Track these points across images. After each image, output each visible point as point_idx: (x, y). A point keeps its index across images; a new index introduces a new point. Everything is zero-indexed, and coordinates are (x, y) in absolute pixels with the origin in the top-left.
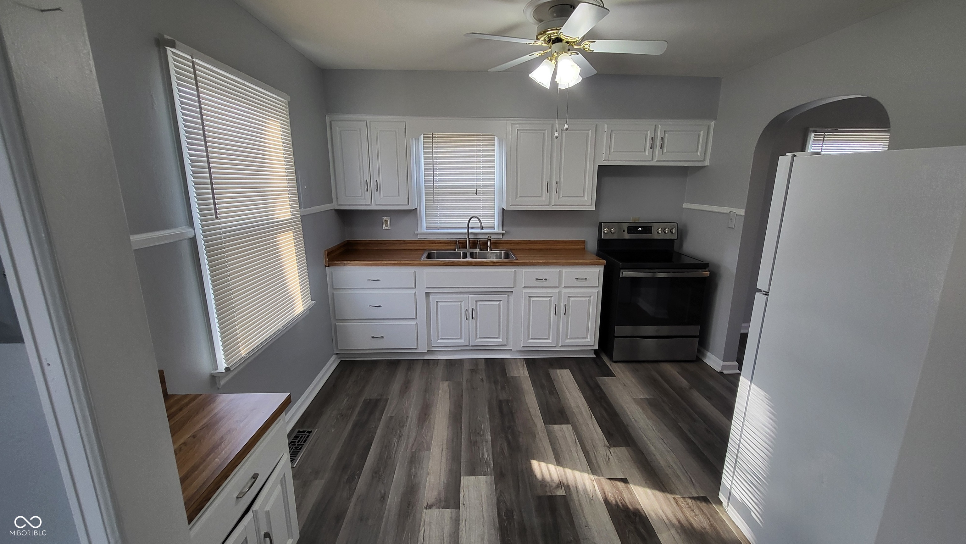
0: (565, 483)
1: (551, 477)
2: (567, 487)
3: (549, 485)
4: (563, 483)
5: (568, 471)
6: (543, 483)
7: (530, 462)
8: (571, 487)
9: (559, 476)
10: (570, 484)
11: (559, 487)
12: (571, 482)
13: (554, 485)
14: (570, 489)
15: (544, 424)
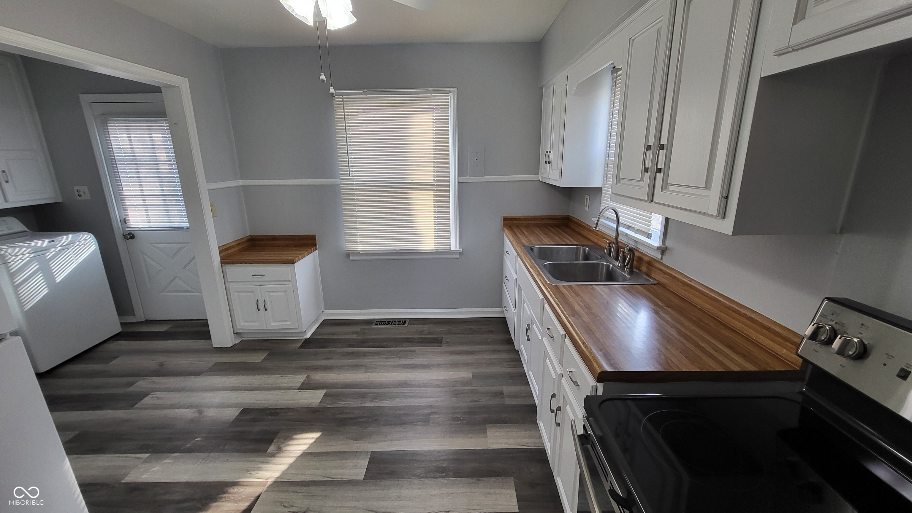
0: (279, 455)
1: (290, 445)
2: (273, 455)
3: (285, 442)
4: (279, 453)
5: (291, 460)
6: (288, 438)
7: (321, 432)
8: (272, 458)
9: (289, 452)
10: (275, 458)
11: (278, 449)
12: (277, 460)
13: (281, 446)
14: (271, 457)
15: (372, 451)
